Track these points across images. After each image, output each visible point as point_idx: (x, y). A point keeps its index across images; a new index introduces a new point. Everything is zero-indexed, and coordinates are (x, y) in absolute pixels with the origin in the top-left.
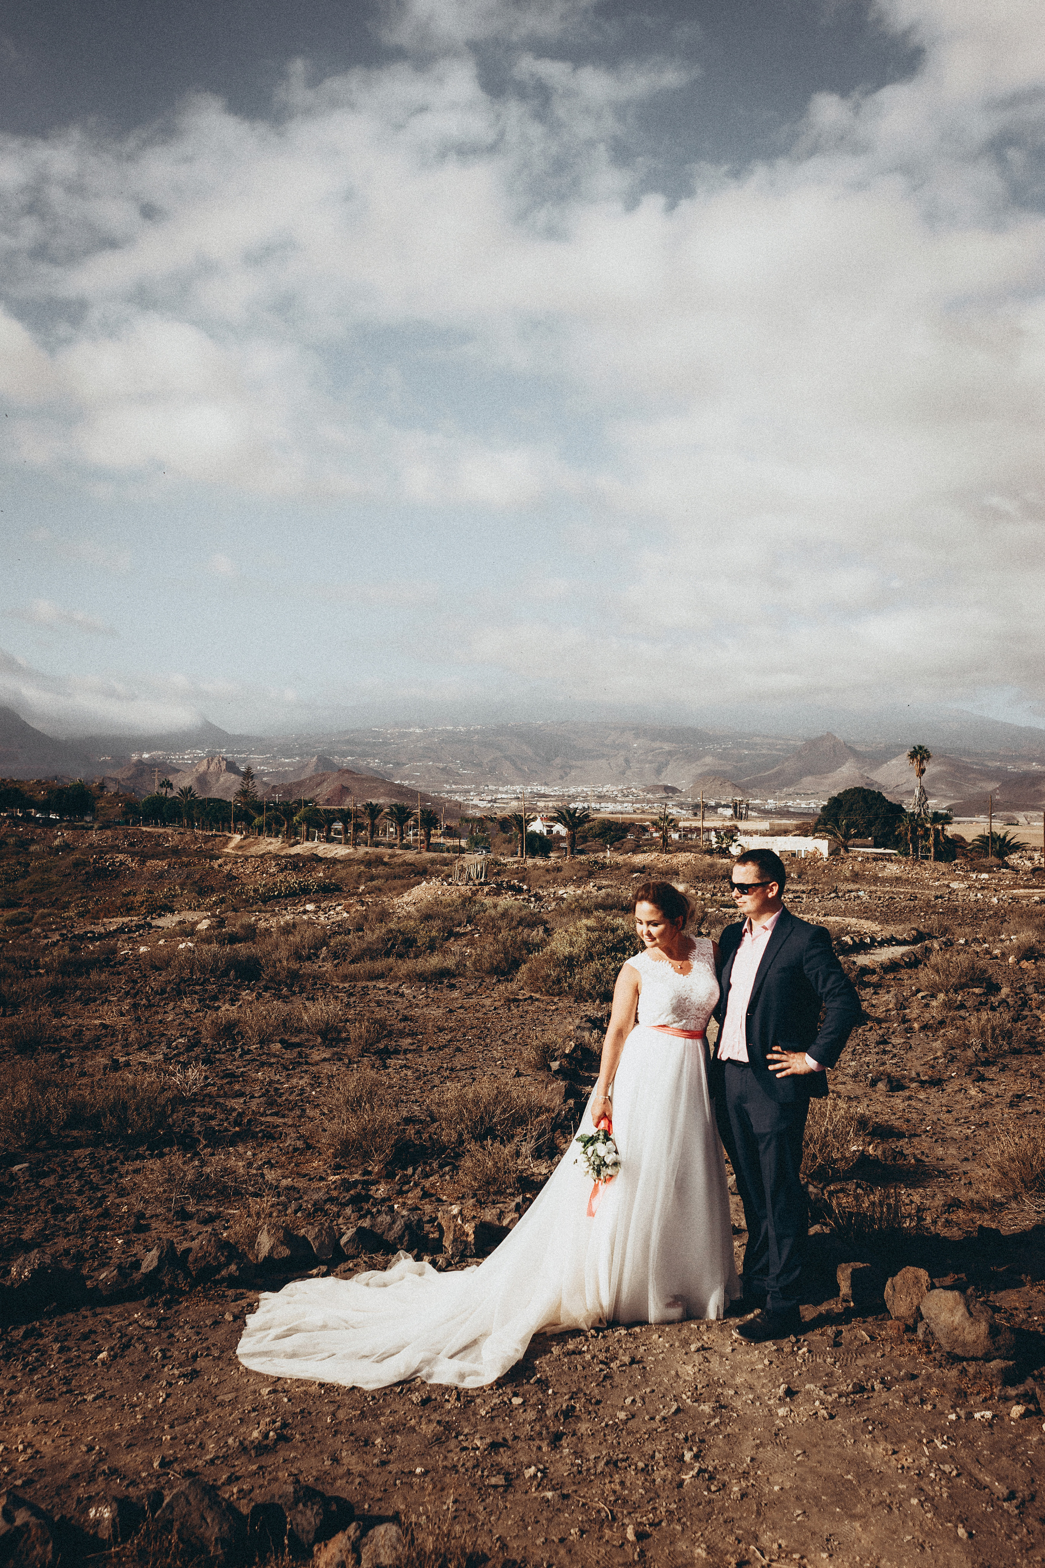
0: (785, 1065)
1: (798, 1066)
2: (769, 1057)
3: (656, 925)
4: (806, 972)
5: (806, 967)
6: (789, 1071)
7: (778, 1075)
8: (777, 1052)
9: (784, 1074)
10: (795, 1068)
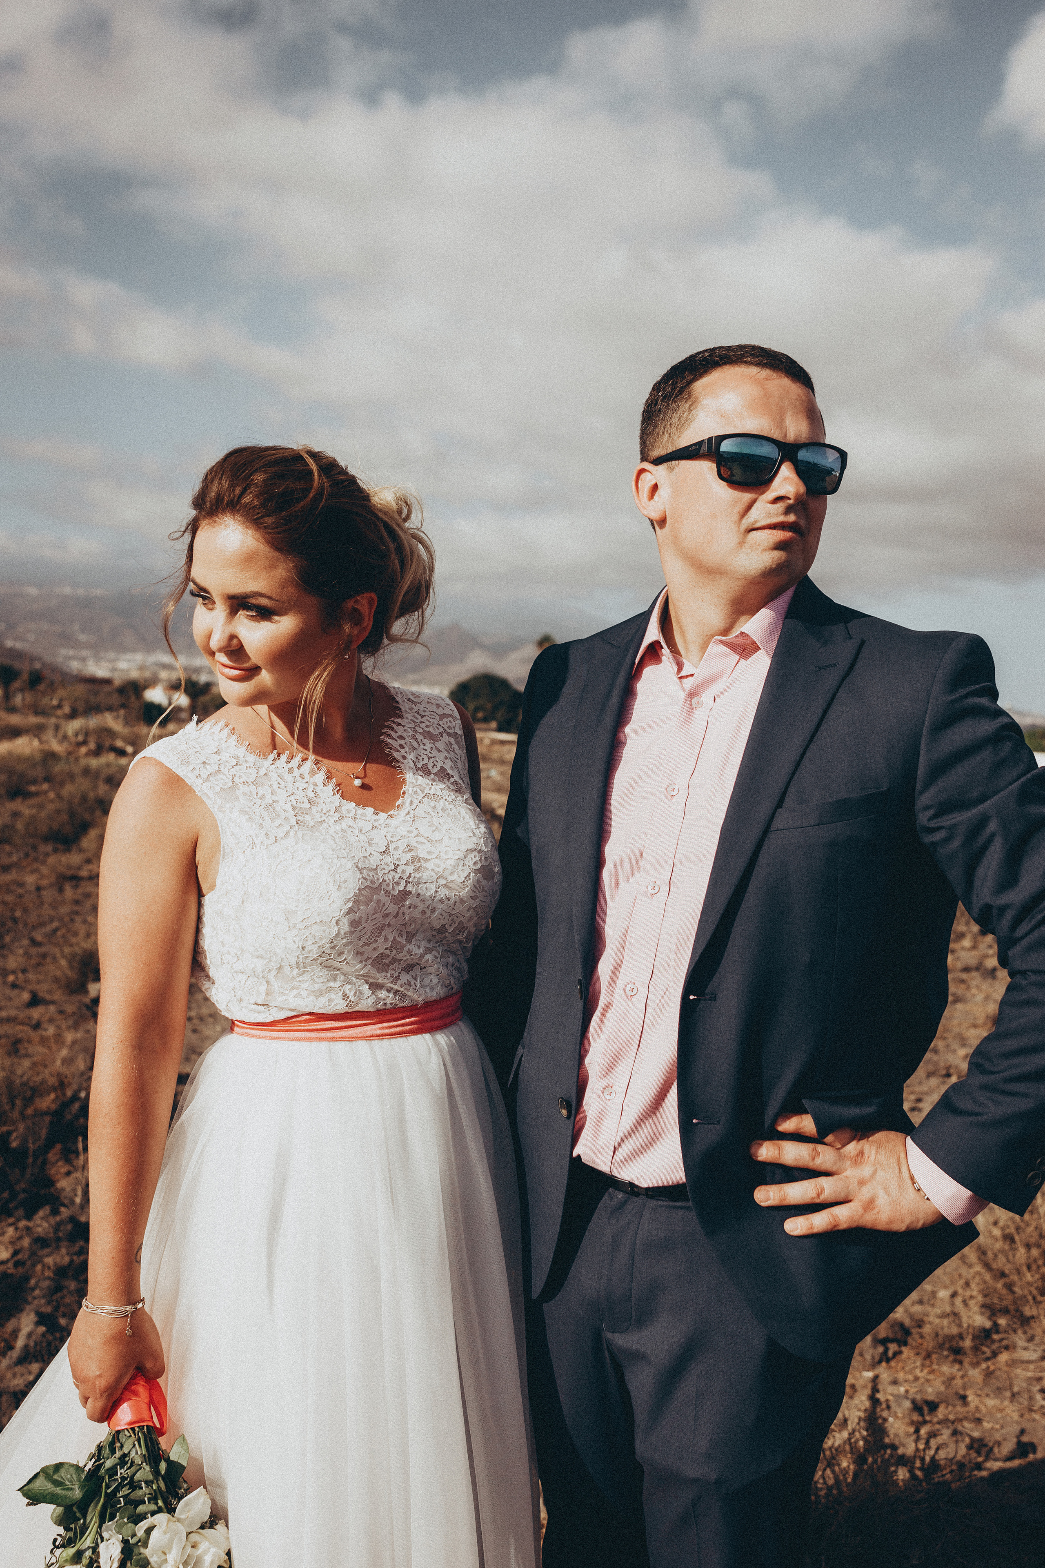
0: (827, 1187)
1: (882, 1200)
2: (766, 1152)
3: (264, 614)
4: (923, 818)
5: (924, 799)
6: (843, 1215)
7: (795, 1226)
8: (798, 1137)
9: (819, 1221)
10: (869, 1205)
